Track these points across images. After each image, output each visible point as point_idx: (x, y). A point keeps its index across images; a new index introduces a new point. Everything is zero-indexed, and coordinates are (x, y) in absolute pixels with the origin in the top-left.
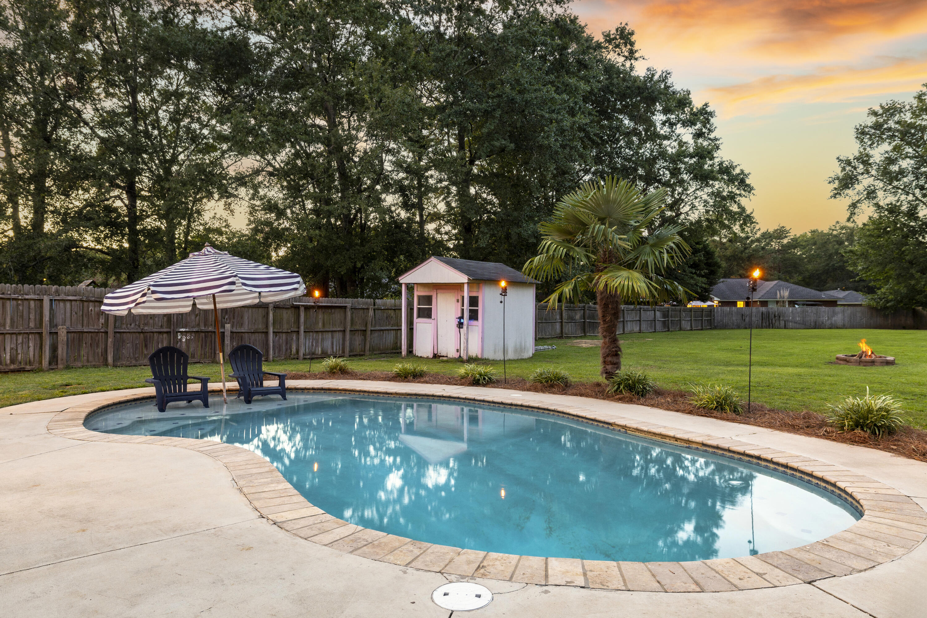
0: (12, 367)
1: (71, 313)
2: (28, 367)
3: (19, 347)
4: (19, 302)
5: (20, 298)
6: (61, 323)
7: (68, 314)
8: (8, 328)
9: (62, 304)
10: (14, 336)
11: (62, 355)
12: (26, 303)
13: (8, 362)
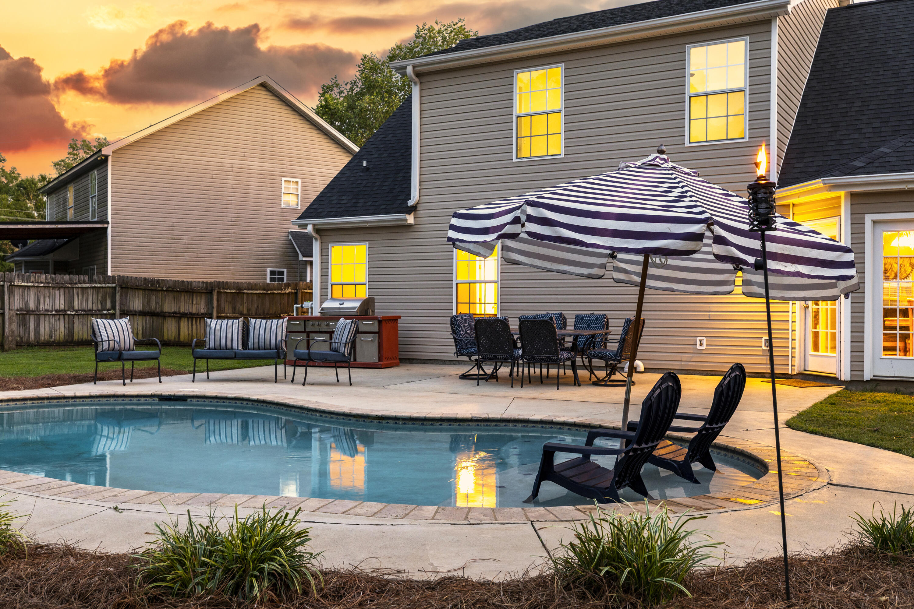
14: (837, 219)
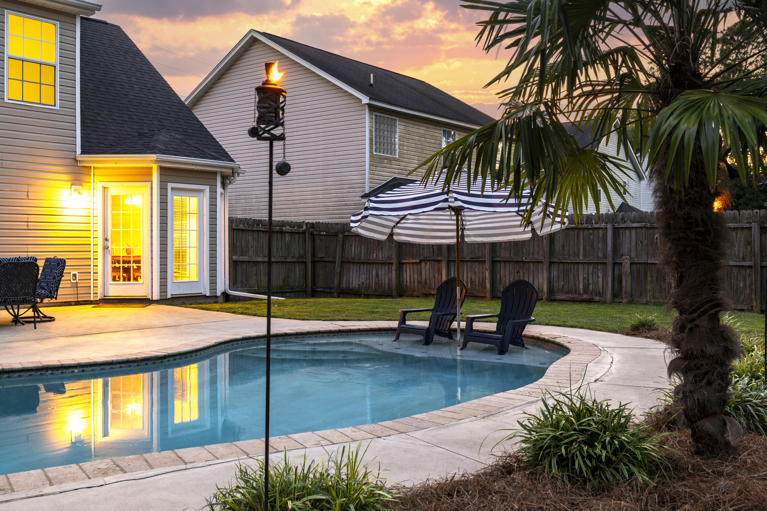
0: (585, 296)
1: (636, 242)
2: (597, 298)
3: (590, 276)
4: (591, 231)
5: (590, 227)
6: (626, 253)
7: (633, 243)
8: (581, 258)
9: (627, 232)
10: (586, 266)
11: (626, 288)
12: (596, 232)
13: (582, 291)
14: (149, 184)
